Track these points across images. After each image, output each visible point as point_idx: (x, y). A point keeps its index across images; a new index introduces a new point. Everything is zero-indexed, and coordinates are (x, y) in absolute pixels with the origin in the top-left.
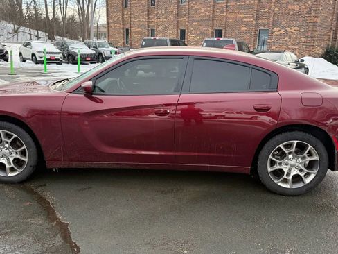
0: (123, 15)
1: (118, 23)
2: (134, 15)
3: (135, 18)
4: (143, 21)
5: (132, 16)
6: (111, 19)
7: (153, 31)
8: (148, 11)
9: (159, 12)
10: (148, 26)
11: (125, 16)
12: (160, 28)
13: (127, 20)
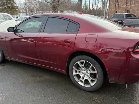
0: (115, 5)
1: (113, 9)
2: (120, 4)
3: (120, 6)
4: (124, 7)
5: (119, 5)
6: (111, 7)
7: (128, 11)
8: (127, 3)
9: (132, 2)
10: (126, 9)
11: (117, 6)
12: (131, 9)
13: (117, 7)
